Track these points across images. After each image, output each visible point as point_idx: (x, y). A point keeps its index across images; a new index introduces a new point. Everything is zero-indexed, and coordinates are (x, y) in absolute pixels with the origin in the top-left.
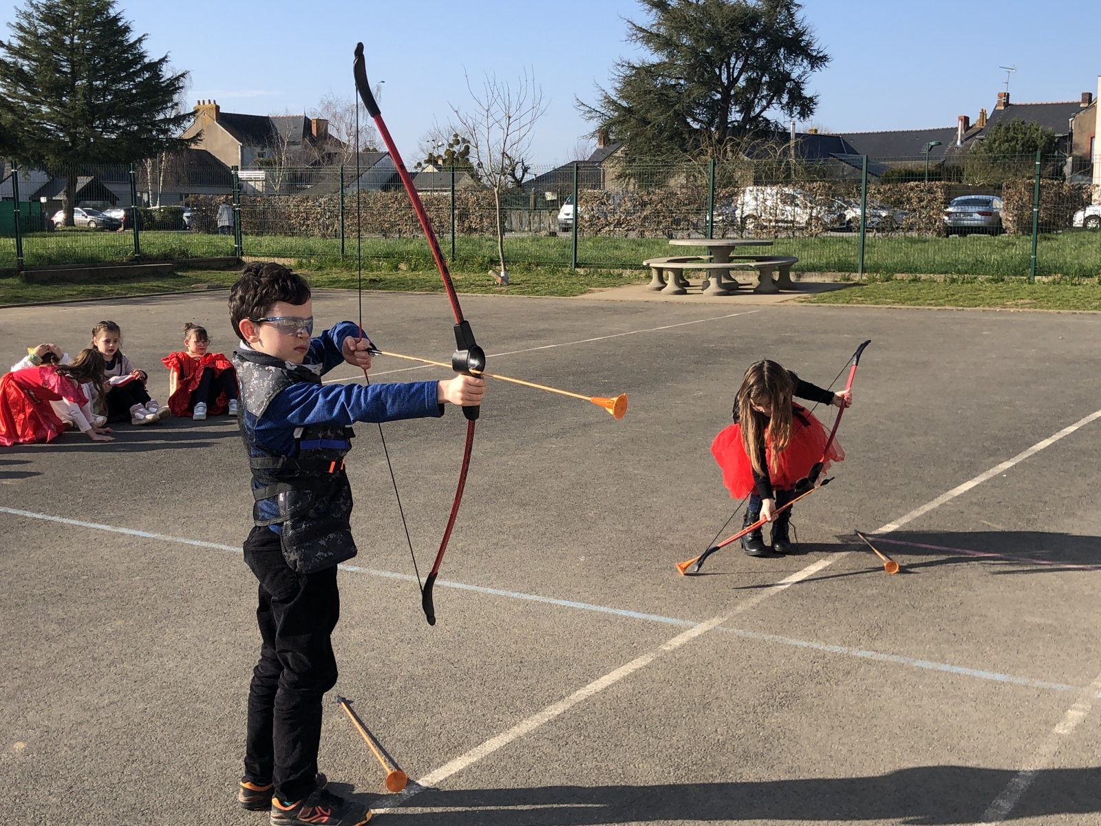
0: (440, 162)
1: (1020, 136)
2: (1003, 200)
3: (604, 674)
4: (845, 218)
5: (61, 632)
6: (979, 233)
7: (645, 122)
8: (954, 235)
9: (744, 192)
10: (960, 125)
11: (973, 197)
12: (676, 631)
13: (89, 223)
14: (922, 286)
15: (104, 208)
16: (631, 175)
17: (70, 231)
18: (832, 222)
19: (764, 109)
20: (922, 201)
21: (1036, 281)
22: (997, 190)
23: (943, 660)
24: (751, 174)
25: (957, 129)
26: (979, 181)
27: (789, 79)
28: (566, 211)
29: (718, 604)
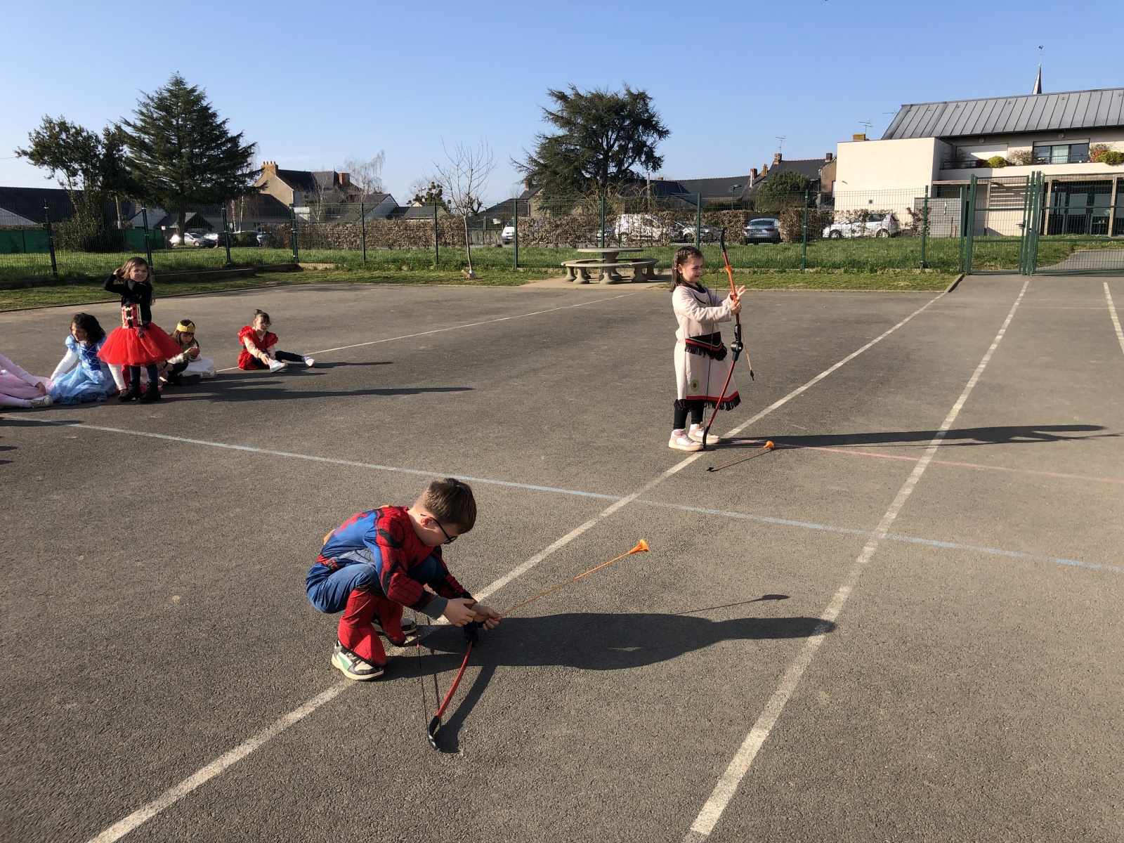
0: (423, 200)
1: (789, 181)
2: (780, 221)
3: (566, 534)
4: (683, 234)
5: (199, 518)
6: (766, 242)
7: (556, 173)
8: (751, 244)
9: (620, 218)
10: (751, 174)
11: (762, 219)
12: (610, 503)
13: (194, 243)
14: (736, 276)
15: (204, 233)
16: (547, 208)
17: (183, 248)
18: (675, 237)
19: (630, 165)
20: (731, 222)
21: (806, 272)
22: (777, 215)
23: (781, 517)
24: (623, 206)
25: (750, 176)
26: (765, 210)
27: (646, 146)
28: (508, 231)
29: (634, 485)
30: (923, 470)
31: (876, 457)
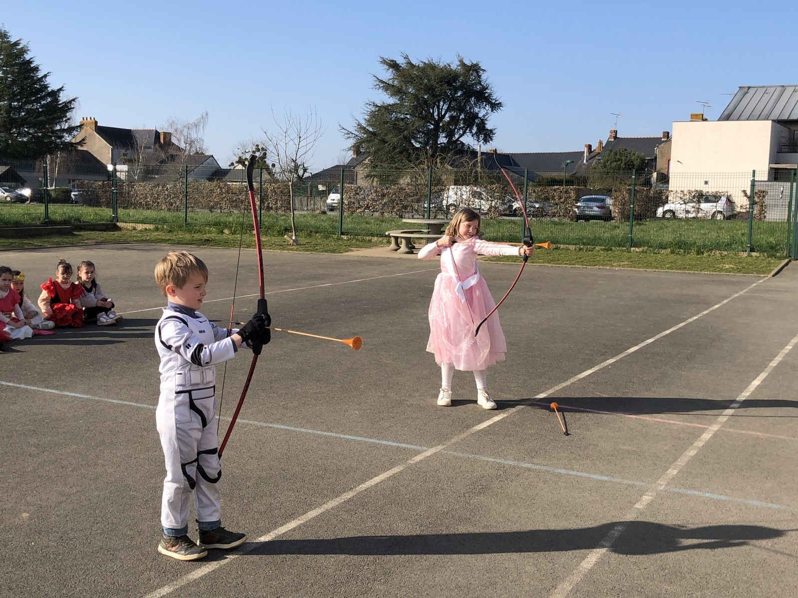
0: (247, 163)
1: (623, 158)
2: (612, 199)
3: (375, 476)
4: (512, 208)
5: (38, 452)
6: (597, 220)
7: (384, 142)
8: (581, 221)
9: (448, 189)
10: (586, 150)
11: (593, 196)
12: (417, 453)
13: (6, 198)
14: (561, 252)
15: (17, 187)
16: (375, 176)
18: (504, 210)
19: (461, 136)
20: (561, 198)
21: (632, 251)
22: (608, 192)
24: (453, 177)
25: (584, 152)
26: (598, 187)
27: (477, 118)
28: (334, 198)
29: (441, 438)
30: (710, 435)
31: (669, 424)
